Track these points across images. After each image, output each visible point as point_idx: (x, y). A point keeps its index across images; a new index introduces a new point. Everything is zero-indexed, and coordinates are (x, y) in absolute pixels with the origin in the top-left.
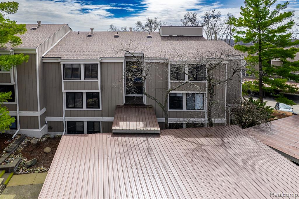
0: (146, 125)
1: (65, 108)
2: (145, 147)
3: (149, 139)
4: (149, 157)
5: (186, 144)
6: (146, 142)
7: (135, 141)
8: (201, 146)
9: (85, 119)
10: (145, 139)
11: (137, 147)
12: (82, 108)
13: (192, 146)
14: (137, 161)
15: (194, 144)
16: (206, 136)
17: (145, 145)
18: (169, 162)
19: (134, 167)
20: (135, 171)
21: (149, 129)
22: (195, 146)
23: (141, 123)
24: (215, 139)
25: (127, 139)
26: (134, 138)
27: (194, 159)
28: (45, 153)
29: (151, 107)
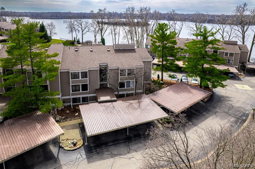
0: (111, 98)
1: (71, 92)
2: (112, 106)
3: (113, 103)
4: (114, 109)
5: (126, 103)
6: (112, 104)
7: (108, 104)
8: (131, 103)
9: (81, 96)
10: (111, 103)
11: (109, 107)
12: (80, 91)
13: (128, 104)
14: (110, 111)
15: (129, 103)
16: (133, 100)
17: (112, 105)
18: (121, 110)
19: (110, 113)
20: (110, 114)
21: (112, 99)
22: (129, 104)
23: (109, 97)
24: (136, 100)
25: (105, 104)
26: (107, 103)
27: (129, 108)
28: (67, 113)
29: (111, 88)
